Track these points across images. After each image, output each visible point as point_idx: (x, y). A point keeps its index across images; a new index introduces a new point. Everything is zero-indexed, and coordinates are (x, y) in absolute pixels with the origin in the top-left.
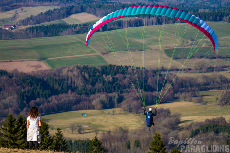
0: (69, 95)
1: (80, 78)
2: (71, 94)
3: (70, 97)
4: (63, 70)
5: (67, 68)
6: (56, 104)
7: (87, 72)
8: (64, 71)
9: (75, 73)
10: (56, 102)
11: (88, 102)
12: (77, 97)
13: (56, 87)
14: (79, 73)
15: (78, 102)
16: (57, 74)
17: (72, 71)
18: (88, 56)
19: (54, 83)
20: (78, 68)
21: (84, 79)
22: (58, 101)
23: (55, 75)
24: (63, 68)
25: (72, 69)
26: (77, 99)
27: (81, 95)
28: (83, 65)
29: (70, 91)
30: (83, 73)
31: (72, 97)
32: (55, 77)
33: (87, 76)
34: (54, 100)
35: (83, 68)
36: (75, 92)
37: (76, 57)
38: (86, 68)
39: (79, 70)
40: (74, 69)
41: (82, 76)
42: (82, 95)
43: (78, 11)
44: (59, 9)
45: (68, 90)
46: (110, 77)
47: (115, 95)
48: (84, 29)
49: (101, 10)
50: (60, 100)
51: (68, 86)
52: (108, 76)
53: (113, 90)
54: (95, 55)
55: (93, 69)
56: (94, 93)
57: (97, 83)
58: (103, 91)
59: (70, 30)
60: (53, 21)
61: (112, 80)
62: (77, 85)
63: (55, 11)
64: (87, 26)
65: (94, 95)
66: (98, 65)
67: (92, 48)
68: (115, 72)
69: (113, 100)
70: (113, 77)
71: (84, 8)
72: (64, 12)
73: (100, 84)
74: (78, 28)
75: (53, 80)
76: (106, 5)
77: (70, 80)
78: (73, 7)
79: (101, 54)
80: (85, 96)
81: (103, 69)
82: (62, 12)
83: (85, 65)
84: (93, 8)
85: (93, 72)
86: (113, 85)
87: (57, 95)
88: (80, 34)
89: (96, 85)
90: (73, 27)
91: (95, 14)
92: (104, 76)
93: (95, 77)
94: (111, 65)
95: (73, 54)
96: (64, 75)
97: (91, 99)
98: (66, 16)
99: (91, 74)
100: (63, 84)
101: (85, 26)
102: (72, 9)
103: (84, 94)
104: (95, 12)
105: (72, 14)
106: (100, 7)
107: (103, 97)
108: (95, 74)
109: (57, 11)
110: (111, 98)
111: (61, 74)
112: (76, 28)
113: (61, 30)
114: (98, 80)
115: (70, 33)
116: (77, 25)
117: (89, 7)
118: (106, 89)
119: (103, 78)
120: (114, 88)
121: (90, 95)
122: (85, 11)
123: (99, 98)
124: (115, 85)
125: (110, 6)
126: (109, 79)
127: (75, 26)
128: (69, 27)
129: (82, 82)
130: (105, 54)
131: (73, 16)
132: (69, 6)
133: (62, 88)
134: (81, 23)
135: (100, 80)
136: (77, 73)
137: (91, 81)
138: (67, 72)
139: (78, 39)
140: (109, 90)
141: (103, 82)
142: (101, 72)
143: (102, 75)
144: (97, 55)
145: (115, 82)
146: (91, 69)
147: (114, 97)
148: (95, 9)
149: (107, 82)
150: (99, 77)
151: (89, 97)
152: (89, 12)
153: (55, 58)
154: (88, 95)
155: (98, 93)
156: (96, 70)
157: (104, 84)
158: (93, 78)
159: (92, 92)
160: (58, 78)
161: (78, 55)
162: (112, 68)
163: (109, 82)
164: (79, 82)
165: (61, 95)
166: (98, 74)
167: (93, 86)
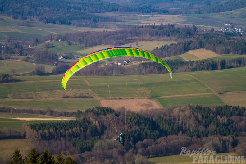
0: (179, 137)
1: (192, 119)
2: (182, 136)
3: (180, 139)
4: (174, 110)
5: (179, 107)
6: (164, 146)
7: (200, 113)
8: (175, 110)
9: (187, 113)
10: (165, 143)
11: (199, 145)
12: (188, 140)
13: (166, 127)
14: (192, 113)
15: (188, 144)
16: (167, 113)
17: (183, 111)
18: (203, 95)
20: (191, 107)
22: (167, 143)
23: (165, 114)
24: (174, 108)
25: (184, 108)
26: (188, 141)
27: (192, 137)
28: (196, 105)
29: (180, 132)
30: (195, 113)
31: (183, 138)
32: (165, 117)
33: (199, 116)
34: (162, 141)
35: (196, 108)
36: (186, 134)
37: (190, 96)
38: (199, 108)
39: (191, 110)
40: (186, 109)
41: (194, 117)
42: (194, 137)
43: (196, 46)
44: (176, 44)
45: (179, 131)
46: (224, 119)
47: (229, 138)
48: (201, 66)
49: (221, 46)
50: (170, 142)
51: (178, 127)
52: (223, 118)
53: (227, 133)
54: (212, 95)
55: (207, 109)
56: (207, 136)
57: (210, 124)
58: (217, 134)
59: (186, 67)
60: (169, 56)
61: (228, 122)
62: (188, 126)
63: (171, 47)
64: (204, 63)
65: (206, 138)
66: (212, 105)
67: (208, 87)
68: (231, 113)
69: (227, 143)
70: (228, 118)
71: (203, 43)
72: (181, 47)
73: (214, 126)
74: (194, 65)
75: (163, 120)
76: (227, 41)
77: (182, 120)
78: (191, 42)
79: (217, 94)
80: (196, 138)
81: (218, 110)
82: (179, 47)
83: (198, 105)
84: (212, 44)
85: (206, 112)
86: (227, 128)
87: (167, 137)
88: (196, 71)
89: (209, 127)
90: (189, 64)
91: (214, 50)
92: (219, 117)
93: (208, 118)
94: (227, 106)
95: (188, 92)
96: (175, 115)
97: (203, 142)
98: (183, 52)
99: (205, 115)
100: (174, 125)
101: (202, 63)
102: (190, 44)
103: (196, 136)
104: (214, 48)
105: (190, 50)
106: (220, 43)
107: (216, 140)
108: (209, 115)
109: (174, 46)
110: (224, 142)
111: (171, 114)
112: (193, 65)
113: (177, 67)
114: (211, 121)
115: (186, 70)
116: (194, 62)
117: (208, 43)
118: (220, 131)
119: (217, 120)
120: (229, 130)
121: (202, 137)
122: (203, 48)
123: (211, 141)
124: (230, 128)
125: (231, 42)
126: (224, 121)
127: (191, 63)
128: (185, 64)
129: (194, 123)
130: (222, 93)
131: (191, 52)
132: (186, 41)
133: (172, 129)
134: (198, 60)
135: (214, 122)
136: (189, 113)
137: (204, 122)
138: (178, 112)
139: (193, 77)
140: (223, 132)
141: (217, 123)
142: (216, 113)
143: (217, 116)
144: (213, 95)
145: (230, 124)
146: (204, 109)
147: (229, 141)
148: (214, 45)
149: (221, 124)
150: (213, 118)
151: (201, 140)
152: (208, 49)
153: (167, 96)
154: (200, 138)
155: (211, 135)
156: (210, 111)
157: (218, 126)
158: (206, 119)
159: (204, 134)
160: (168, 118)
161: (192, 94)
162: (228, 109)
163: (224, 125)
164: (190, 123)
165: (170, 137)
166: (212, 114)
167: (206, 128)
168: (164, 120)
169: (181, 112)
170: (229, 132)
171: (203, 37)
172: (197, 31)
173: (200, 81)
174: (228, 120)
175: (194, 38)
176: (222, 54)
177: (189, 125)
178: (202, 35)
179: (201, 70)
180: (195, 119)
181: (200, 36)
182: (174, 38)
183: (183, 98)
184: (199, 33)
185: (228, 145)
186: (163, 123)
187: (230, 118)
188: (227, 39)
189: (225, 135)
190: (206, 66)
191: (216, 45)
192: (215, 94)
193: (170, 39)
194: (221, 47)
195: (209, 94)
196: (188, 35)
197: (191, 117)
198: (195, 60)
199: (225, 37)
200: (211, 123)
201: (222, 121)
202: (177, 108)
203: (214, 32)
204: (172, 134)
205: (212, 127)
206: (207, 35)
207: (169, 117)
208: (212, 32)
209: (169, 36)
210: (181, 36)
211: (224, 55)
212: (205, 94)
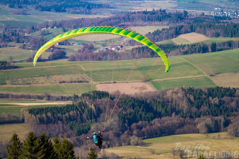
0: (173, 118)
1: (184, 100)
2: (175, 117)
3: (174, 120)
4: (167, 92)
5: (172, 89)
6: (158, 127)
7: (193, 94)
8: (169, 92)
9: (180, 95)
10: (159, 125)
11: (192, 126)
12: (181, 120)
13: (160, 109)
14: (184, 95)
15: (182, 125)
16: (161, 96)
17: (176, 93)
18: (195, 78)
19: (158, 105)
20: (183, 89)
21: (189, 102)
22: (161, 124)
23: (158, 97)
24: (167, 90)
25: (177, 91)
26: (181, 122)
27: (185, 118)
28: (188, 87)
29: (174, 114)
30: (188, 95)
31: (176, 120)
32: (158, 99)
33: (192, 98)
34: (156, 123)
35: (189, 90)
37: (182, 79)
38: (191, 90)
39: (184, 92)
40: (179, 91)
41: (187, 99)
42: (187, 118)
43: (187, 30)
44: (168, 29)
45: (172, 112)
46: (216, 100)
47: (221, 118)
48: (193, 50)
49: (211, 29)
50: (164, 123)
51: (172, 109)
52: (214, 99)
53: (219, 113)
54: (203, 77)
55: (199, 91)
56: (199, 117)
57: (202, 106)
58: (209, 115)
59: (178, 50)
60: (162, 41)
61: (219, 102)
62: (181, 108)
63: (163, 31)
64: (195, 47)
65: (199, 118)
66: (204, 87)
67: (200, 69)
68: (222, 94)
69: (219, 123)
70: (220, 99)
71: (193, 27)
72: (173, 31)
73: (206, 107)
74: (186, 48)
75: (156, 102)
76: (217, 24)
77: (175, 102)
78: (182, 26)
79: (209, 76)
80: (189, 119)
81: (210, 91)
82: (171, 32)
83: (191, 87)
84: (203, 28)
85: (198, 94)
86: (219, 108)
87: (161, 118)
88: (188, 54)
89: (202, 108)
90: (181, 48)
91: (205, 34)
92: (210, 98)
93: (200, 100)
94: (218, 87)
95: (180, 75)
96: (168, 98)
97: (196, 123)
98: (175, 36)
99: (197, 96)
100: (167, 106)
101: (193, 47)
102: (181, 29)
103: (189, 117)
104: (205, 32)
105: (181, 34)
106: (210, 27)
107: (208, 120)
108: (201, 96)
109: (166, 31)
110: (216, 122)
111: (164, 96)
112: (184, 49)
113: (169, 50)
114: (203, 102)
115: (178, 53)
116: (185, 45)
117: (199, 27)
118: (212, 112)
119: (209, 101)
120: (221, 111)
121: (195, 118)
122: (194, 31)
123: (204, 122)
124: (222, 108)
125: (221, 25)
126: (215, 102)
127: (183, 47)
128: (177, 48)
129: (187, 104)
130: (214, 75)
131: (182, 36)
132: (178, 25)
133: (166, 111)
134: (189, 43)
135: (206, 103)
136: (182, 95)
137: (196, 104)
138: (171, 94)
139: (185, 60)
140: (215, 113)
141: (209, 104)
142: (208, 94)
143: (208, 97)
144: (205, 77)
145: (222, 104)
146: (196, 91)
147: (220, 121)
148: (205, 29)
149: (213, 105)
150: (205, 99)
151: (194, 120)
152: (199, 32)
153: (160, 79)
154: (193, 118)
155: (203, 116)
156: (202, 92)
157: (210, 107)
158: (198, 101)
159: (197, 115)
160: (161, 101)
161: (184, 76)
162: (219, 91)
163: (216, 105)
164: (183, 104)
165: (164, 118)
166: (204, 96)
167: (199, 109)
168: (158, 102)
169: (174, 94)
170: (220, 113)
171: (194, 21)
172: (188, 16)
173: (192, 64)
174: (219, 101)
175: (185, 23)
176: (212, 37)
177: (182, 106)
178: (192, 19)
179: (193, 53)
180: (188, 100)
181: (191, 21)
182: (165, 23)
183: (176, 80)
184: (189, 18)
185: (220, 125)
186: (157, 105)
187: (222, 99)
188: (217, 22)
189: (217, 115)
190: (197, 49)
191: (206, 29)
192: (206, 76)
193: (162, 24)
194: (211, 31)
195: (201, 77)
196: (179, 20)
197: (184, 99)
198: (187, 44)
199: (215, 21)
200: (203, 104)
201: (214, 102)
202: (170, 90)
203: (204, 16)
204: (166, 116)
205: (204, 108)
206: (197, 20)
207: (163, 99)
208: (202, 16)
209: (160, 21)
210: (172, 21)
211: (215, 38)
212: (197, 76)
